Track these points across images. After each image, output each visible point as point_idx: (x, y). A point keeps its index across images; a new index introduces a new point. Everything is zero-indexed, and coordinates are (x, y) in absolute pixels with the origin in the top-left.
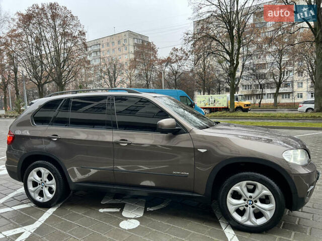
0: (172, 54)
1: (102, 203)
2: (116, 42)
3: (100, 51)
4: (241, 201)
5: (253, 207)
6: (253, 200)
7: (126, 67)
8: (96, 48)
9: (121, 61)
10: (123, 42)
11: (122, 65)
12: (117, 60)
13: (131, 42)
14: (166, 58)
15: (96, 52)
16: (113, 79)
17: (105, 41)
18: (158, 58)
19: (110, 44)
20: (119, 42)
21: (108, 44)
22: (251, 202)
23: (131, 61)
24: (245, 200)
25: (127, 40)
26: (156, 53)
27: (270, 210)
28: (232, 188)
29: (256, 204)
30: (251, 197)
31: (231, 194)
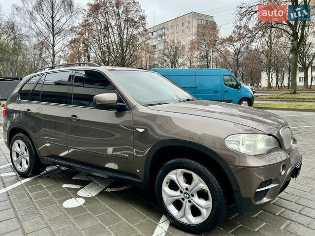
0: (234, 32)
2: (180, 25)
3: (165, 35)
4: (177, 193)
5: (190, 201)
6: (190, 194)
7: (187, 49)
8: (161, 32)
9: (182, 43)
10: (186, 24)
11: (183, 47)
12: (179, 43)
13: (195, 23)
14: (228, 37)
15: (161, 36)
16: (174, 63)
17: (170, 25)
18: (220, 37)
19: (175, 27)
20: (183, 24)
21: (172, 27)
23: (192, 43)
24: (181, 192)
25: (191, 22)
26: (217, 33)
27: (207, 209)
28: (166, 177)
29: (193, 198)
30: (187, 189)
31: (167, 183)
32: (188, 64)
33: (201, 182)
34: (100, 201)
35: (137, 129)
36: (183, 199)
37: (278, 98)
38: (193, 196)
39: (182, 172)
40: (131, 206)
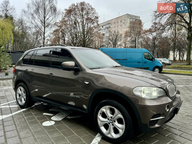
0: (152, 26)
1: (50, 110)
2: (119, 22)
3: (110, 28)
4: (106, 120)
5: (113, 125)
6: (113, 120)
7: (123, 36)
8: (108, 26)
9: (120, 33)
10: (123, 21)
11: (121, 35)
12: (118, 32)
13: (128, 21)
14: (148, 29)
15: (108, 28)
16: (115, 44)
17: (113, 21)
18: (144, 29)
20: (121, 21)
21: (115, 23)
22: (112, 122)
23: (126, 33)
24: (108, 119)
25: (126, 20)
26: (142, 26)
27: (122, 129)
28: (100, 110)
29: (115, 123)
30: (111, 117)
31: (101, 113)
32: (124, 45)
33: (119, 114)
34: (64, 123)
35: (85, 82)
36: (109, 123)
37: (179, 67)
38: (115, 121)
39: (109, 107)
40: (80, 127)
